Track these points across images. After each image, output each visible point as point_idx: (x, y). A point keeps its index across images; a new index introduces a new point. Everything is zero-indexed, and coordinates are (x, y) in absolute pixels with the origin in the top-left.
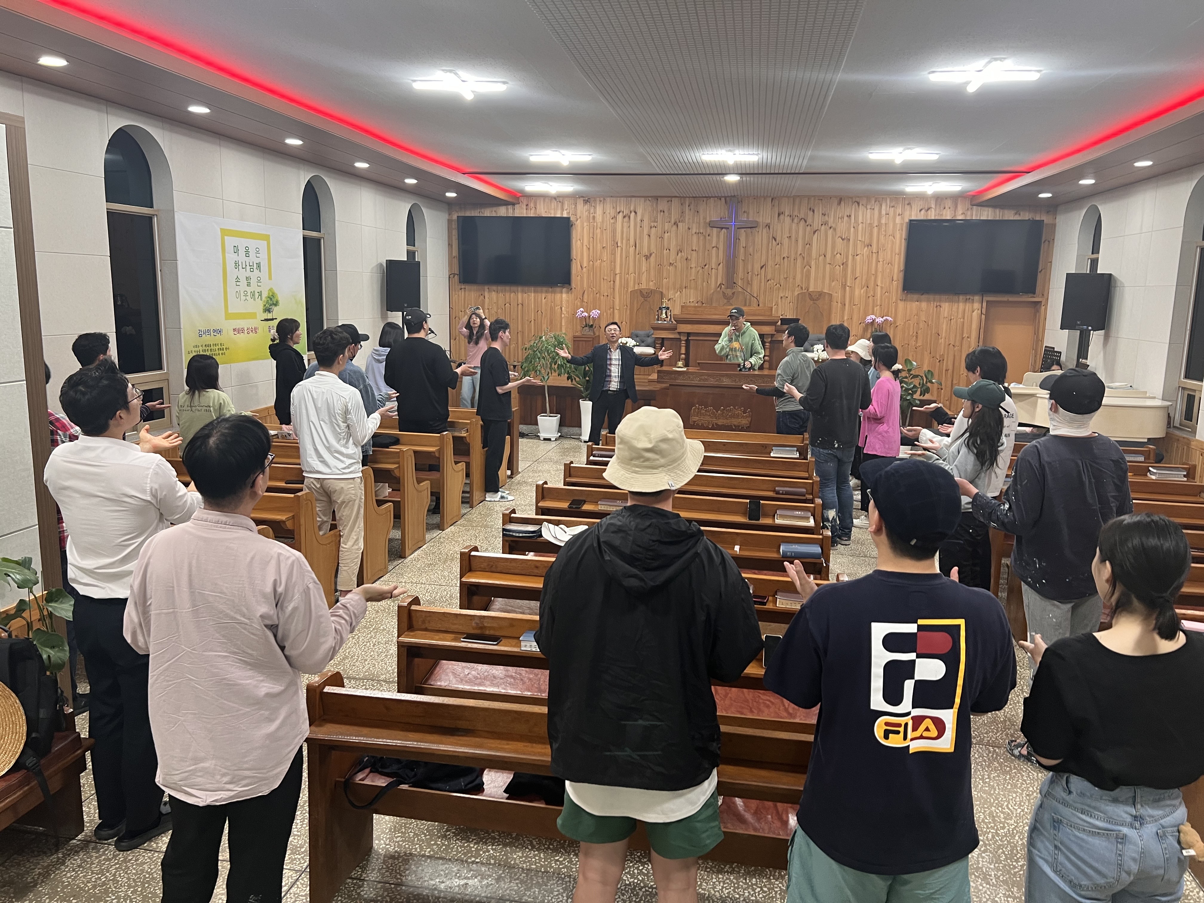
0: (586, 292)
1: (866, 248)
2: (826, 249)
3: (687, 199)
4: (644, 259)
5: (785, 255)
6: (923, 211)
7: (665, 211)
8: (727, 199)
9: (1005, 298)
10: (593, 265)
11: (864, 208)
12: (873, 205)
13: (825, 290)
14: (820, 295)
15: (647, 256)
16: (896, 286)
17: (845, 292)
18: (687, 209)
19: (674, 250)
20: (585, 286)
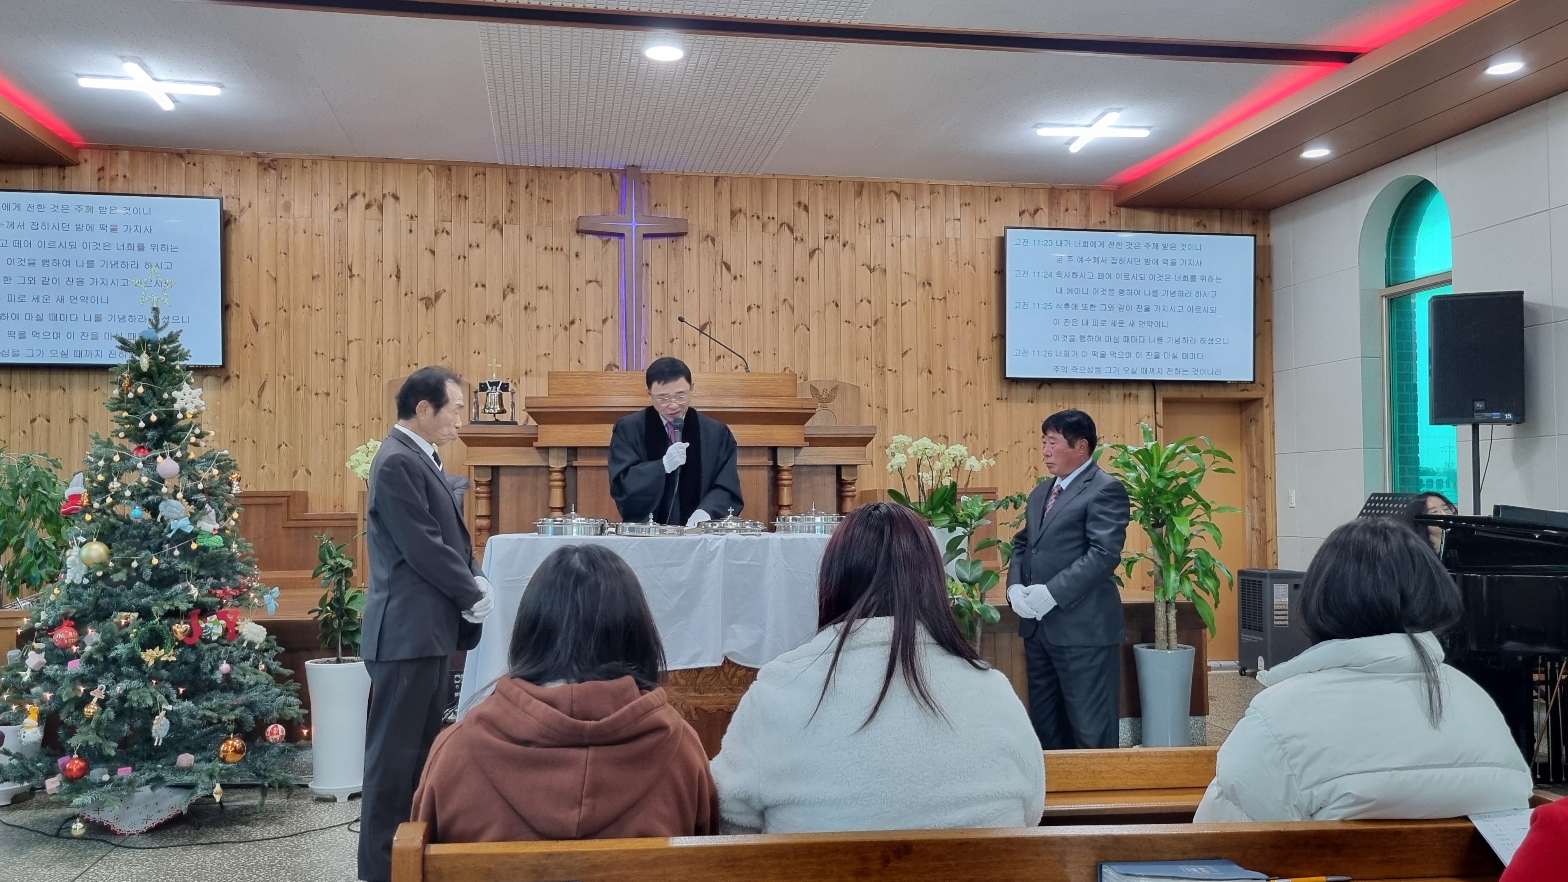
0: (267, 386)
1: (921, 288)
2: (838, 291)
3: (522, 172)
4: (421, 306)
5: (753, 301)
6: (1027, 216)
7: (470, 195)
8: (617, 177)
9: (1196, 393)
10: (287, 321)
11: (911, 205)
12: (926, 200)
13: (844, 379)
14: (835, 389)
15: (429, 298)
16: (986, 369)
17: (884, 382)
18: (522, 197)
19: (495, 287)
20: (266, 368)
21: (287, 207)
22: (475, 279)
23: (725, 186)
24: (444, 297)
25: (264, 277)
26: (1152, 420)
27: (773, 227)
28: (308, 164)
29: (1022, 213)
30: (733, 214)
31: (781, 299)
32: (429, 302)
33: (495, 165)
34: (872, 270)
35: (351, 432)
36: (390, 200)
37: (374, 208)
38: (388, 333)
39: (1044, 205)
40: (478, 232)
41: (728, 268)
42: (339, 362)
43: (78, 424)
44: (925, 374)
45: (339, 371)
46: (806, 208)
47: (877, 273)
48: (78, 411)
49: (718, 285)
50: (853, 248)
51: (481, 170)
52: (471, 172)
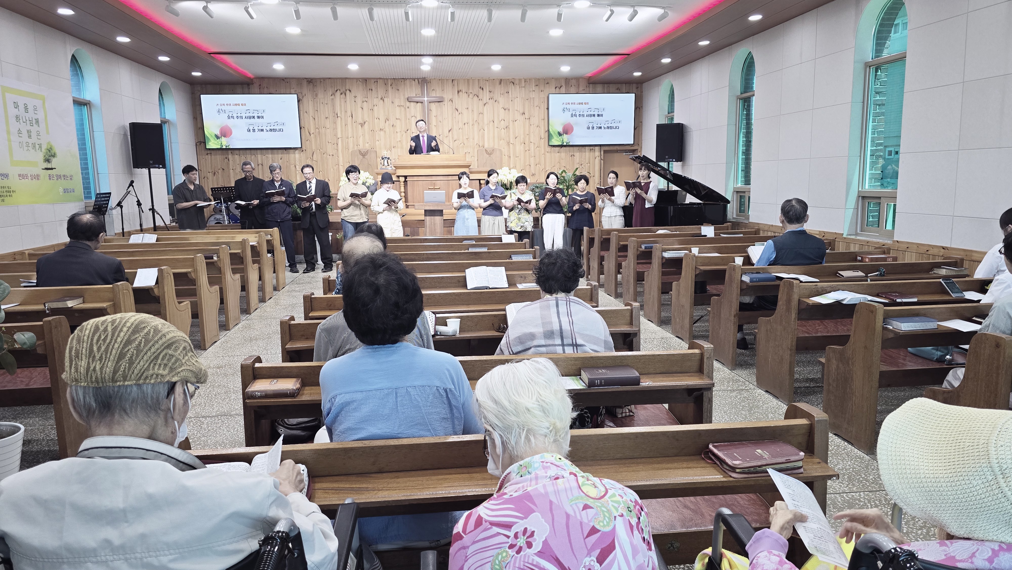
0: (314, 153)
1: (521, 115)
2: (494, 117)
3: (389, 80)
4: (360, 126)
5: (466, 121)
6: (557, 88)
7: (373, 89)
8: (420, 80)
9: (615, 148)
10: (319, 132)
11: (518, 87)
12: (523, 84)
13: (496, 147)
14: (493, 150)
15: (362, 123)
16: (544, 142)
17: (509, 147)
18: (390, 88)
19: (382, 119)
20: (314, 148)
21: (317, 95)
22: (376, 116)
23: (456, 82)
24: (367, 123)
25: (311, 118)
26: (600, 158)
27: (471, 96)
28: (322, 80)
29: (556, 88)
30: (458, 92)
31: (475, 120)
32: (362, 125)
33: (380, 78)
34: (505, 110)
35: (341, 167)
36: (348, 91)
37: (343, 94)
38: (350, 135)
39: (563, 85)
40: (376, 101)
41: (457, 110)
42: (336, 145)
43: (260, 166)
44: (523, 144)
45: (336, 147)
46: (483, 89)
47: (507, 110)
48: (260, 162)
49: (454, 116)
50: (498, 102)
51: (376, 80)
52: (373, 81)
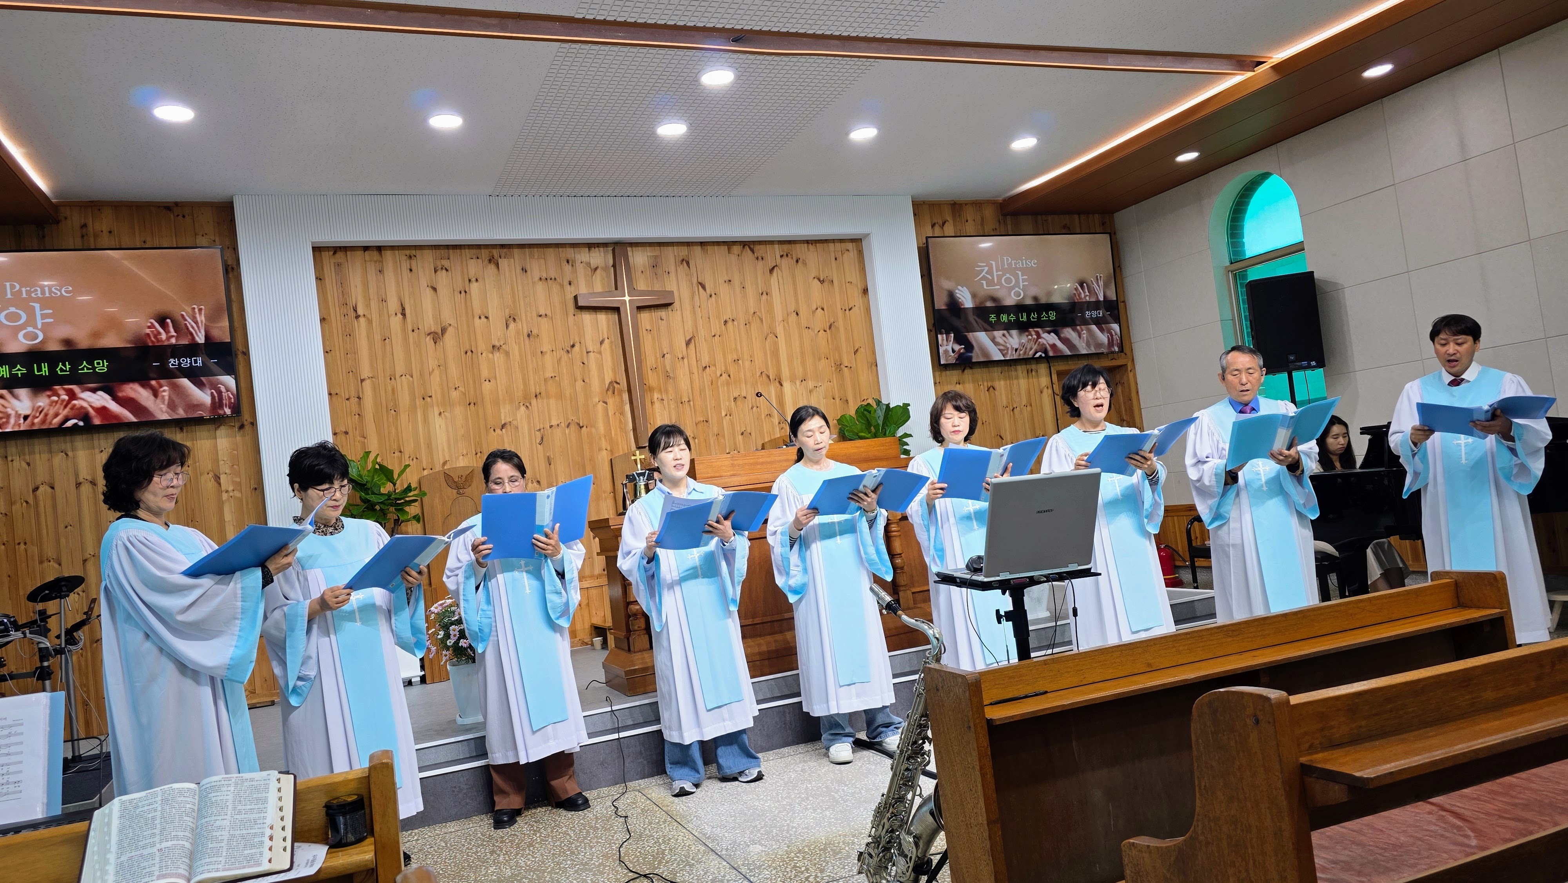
1: (862, 294)
4: (429, 340)
6: (937, 228)
15: (436, 333)
17: (842, 378)
19: (498, 317)
22: (478, 311)
24: (450, 331)
26: (1050, 391)
27: (737, 249)
29: (933, 226)
31: (751, 311)
32: (437, 336)
34: (822, 282)
38: (400, 369)
39: (949, 218)
41: (704, 288)
43: (86, 488)
44: (874, 368)
47: (826, 284)
48: (85, 474)
49: (697, 303)
